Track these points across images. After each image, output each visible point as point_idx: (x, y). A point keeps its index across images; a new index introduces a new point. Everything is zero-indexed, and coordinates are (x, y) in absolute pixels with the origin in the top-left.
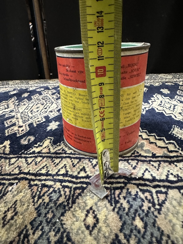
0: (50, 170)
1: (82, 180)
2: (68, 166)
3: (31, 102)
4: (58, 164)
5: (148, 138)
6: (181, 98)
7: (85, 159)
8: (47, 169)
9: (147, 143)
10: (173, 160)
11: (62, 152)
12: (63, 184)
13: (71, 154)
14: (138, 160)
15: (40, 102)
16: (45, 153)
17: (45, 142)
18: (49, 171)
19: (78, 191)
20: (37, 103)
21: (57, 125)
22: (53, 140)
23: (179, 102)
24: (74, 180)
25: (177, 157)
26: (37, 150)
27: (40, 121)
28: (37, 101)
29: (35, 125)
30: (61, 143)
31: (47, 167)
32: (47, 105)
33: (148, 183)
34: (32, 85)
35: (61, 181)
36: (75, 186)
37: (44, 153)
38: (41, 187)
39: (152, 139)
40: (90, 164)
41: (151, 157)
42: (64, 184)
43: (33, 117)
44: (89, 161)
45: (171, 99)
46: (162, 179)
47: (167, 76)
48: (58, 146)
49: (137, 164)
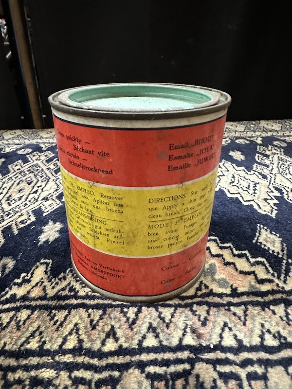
0: (48, 339)
1: (111, 360)
2: (81, 326)
3: (8, 178)
4: (61, 325)
5: (221, 253)
6: (263, 169)
7: (113, 308)
8: (42, 338)
9: (219, 264)
10: (267, 300)
11: (69, 294)
12: (73, 375)
13: (87, 297)
14: (209, 305)
15: (25, 177)
16: (37, 300)
17: (35, 272)
18: (44, 342)
20: (18, 181)
21: (57, 229)
22: (50, 265)
23: (260, 177)
24: (95, 361)
25: (273, 292)
26: (20, 292)
27: (25, 221)
28: (20, 176)
29: (16, 232)
30: (67, 272)
31: (41, 333)
32: (39, 184)
33: (230, 356)
34: (10, 142)
35: (70, 367)
36: (97, 376)
37: (34, 299)
38: (29, 385)
39: (227, 256)
40: (124, 319)
41: (229, 296)
43: (11, 211)
44: (122, 312)
45: (247, 172)
46: (254, 343)
47: (237, 127)
48: (60, 279)
49: (208, 312)
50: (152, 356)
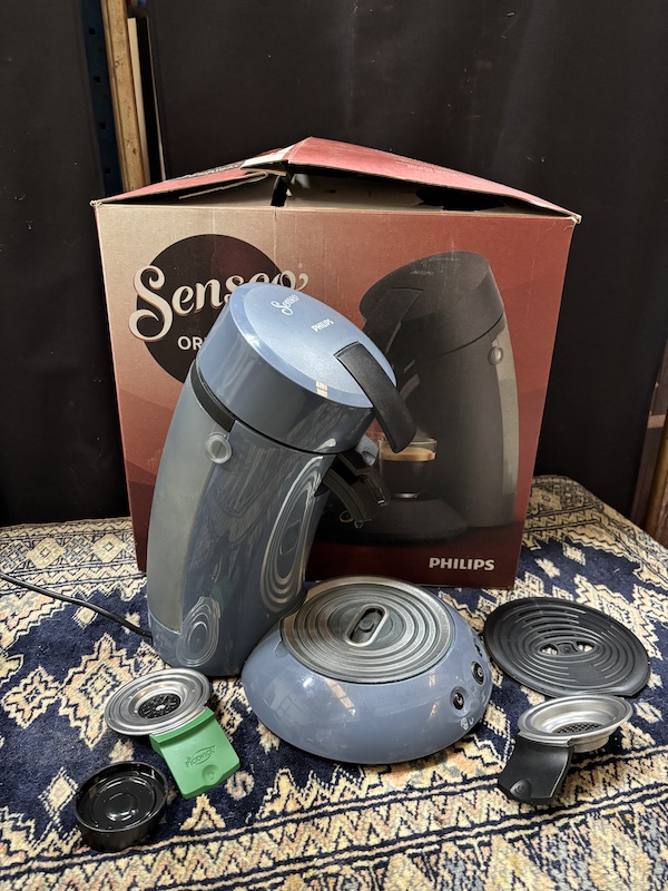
0: (321, 845)
1: (379, 851)
2: (345, 828)
4: (328, 830)
7: (366, 809)
8: (316, 845)
10: (492, 783)
11: (323, 802)
13: (340, 803)
14: (446, 794)
17: (279, 785)
18: (320, 848)
19: (380, 871)
22: (291, 775)
24: (367, 853)
27: (232, 723)
31: (313, 841)
33: (466, 833)
35: (349, 861)
36: (372, 863)
37: (293, 813)
38: (323, 878)
40: (379, 817)
41: (462, 783)
42: (355, 865)
44: (374, 811)
46: (482, 821)
48: (308, 789)
49: (445, 802)
50: (409, 843)
